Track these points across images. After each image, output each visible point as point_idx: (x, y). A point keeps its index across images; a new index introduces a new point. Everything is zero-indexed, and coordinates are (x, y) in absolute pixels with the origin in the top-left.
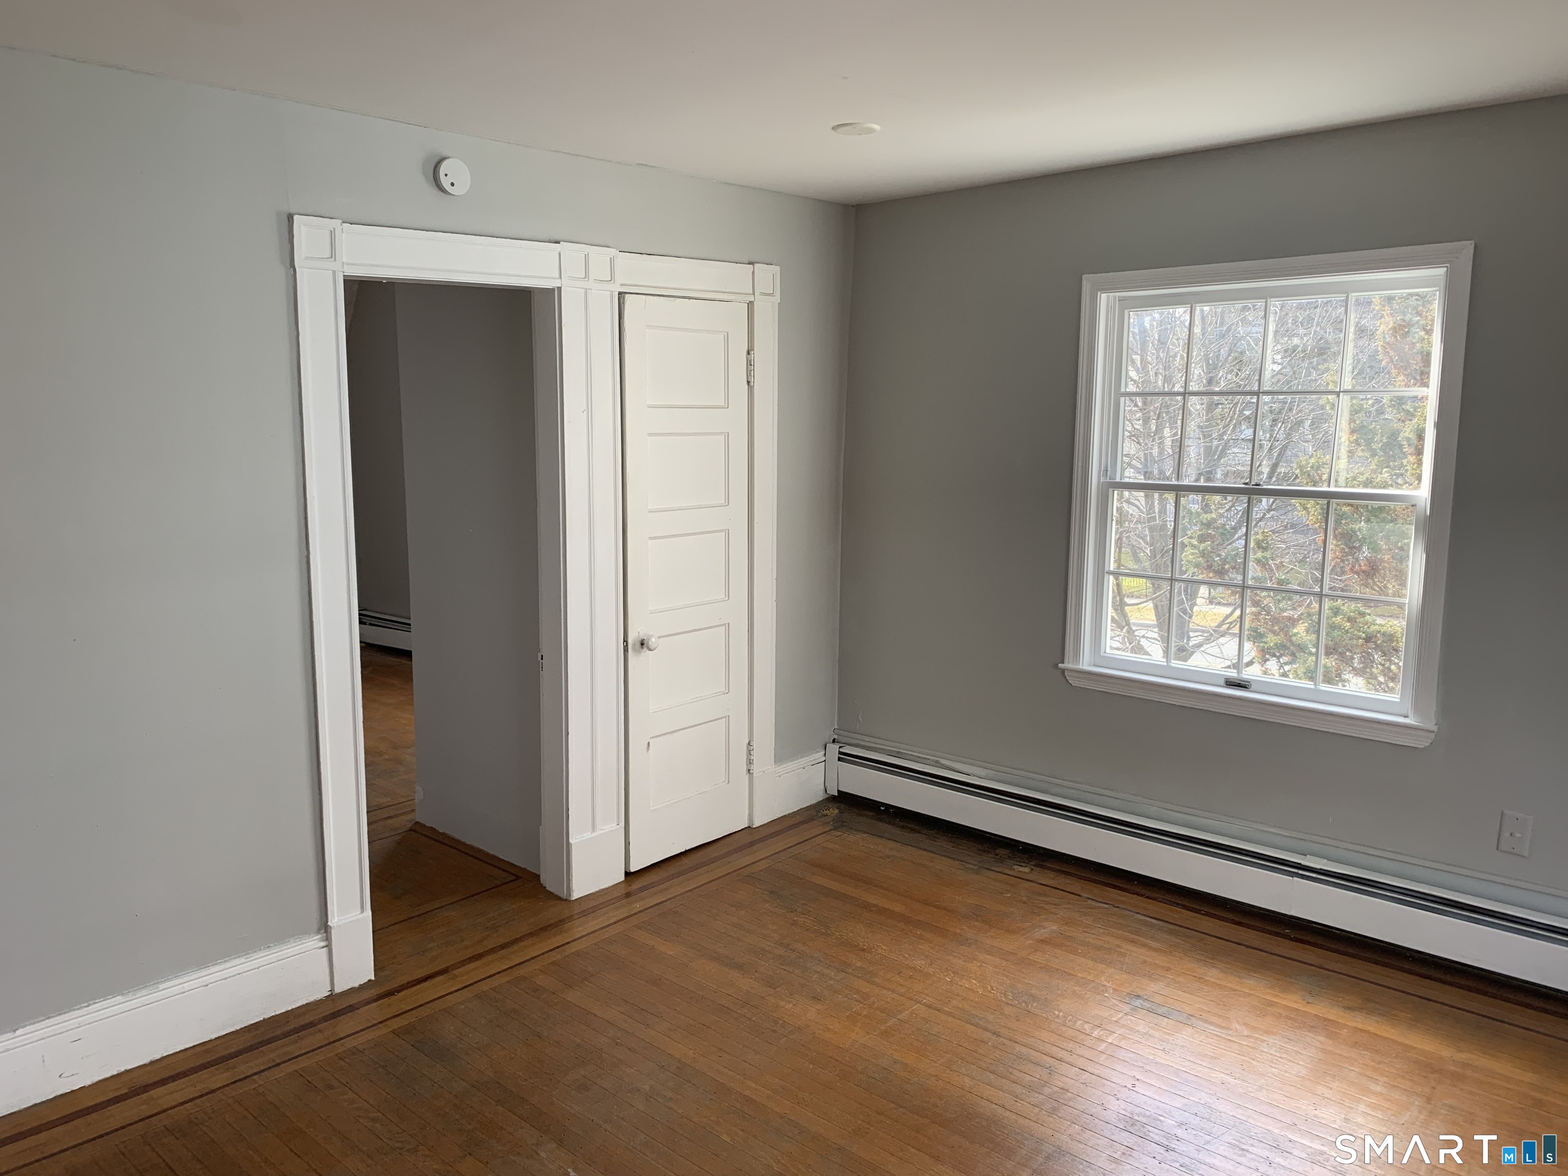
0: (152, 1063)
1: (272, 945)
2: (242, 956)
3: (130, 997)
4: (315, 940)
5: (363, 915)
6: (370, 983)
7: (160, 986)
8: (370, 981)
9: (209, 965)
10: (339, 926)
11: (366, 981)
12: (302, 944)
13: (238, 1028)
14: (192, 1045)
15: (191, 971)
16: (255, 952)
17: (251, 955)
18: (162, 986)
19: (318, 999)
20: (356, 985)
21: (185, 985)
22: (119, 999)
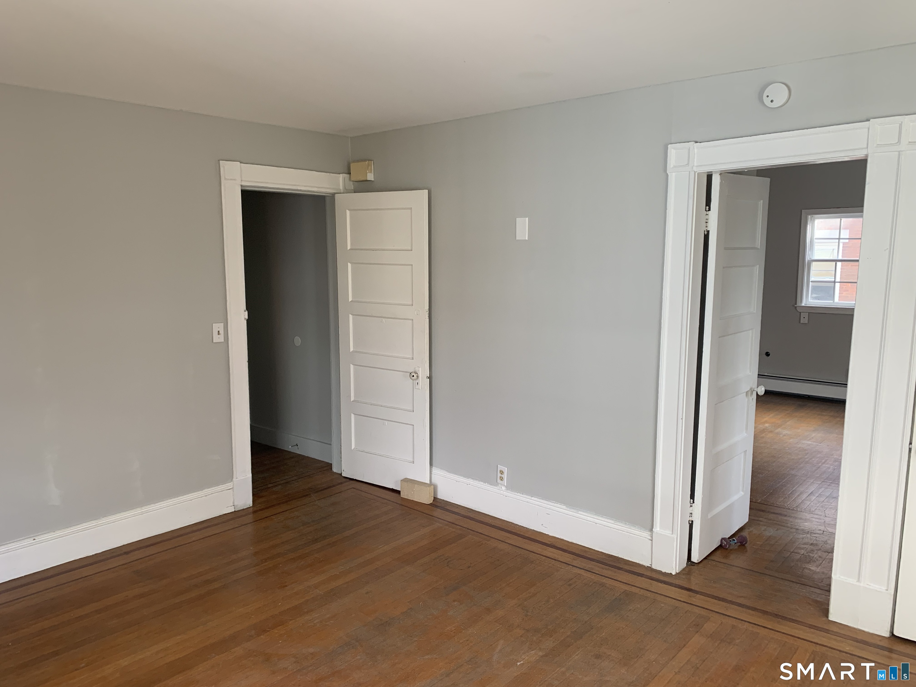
0: (572, 543)
1: (627, 523)
2: (614, 520)
3: (568, 509)
4: (647, 534)
5: (672, 535)
6: (671, 575)
7: (579, 512)
8: (671, 574)
9: (600, 515)
10: (657, 533)
11: (669, 572)
12: (640, 531)
13: (607, 553)
14: (587, 547)
15: (592, 513)
16: (619, 522)
17: (617, 522)
18: (580, 512)
19: (644, 565)
20: (664, 571)
21: (588, 518)
22: (564, 507)
